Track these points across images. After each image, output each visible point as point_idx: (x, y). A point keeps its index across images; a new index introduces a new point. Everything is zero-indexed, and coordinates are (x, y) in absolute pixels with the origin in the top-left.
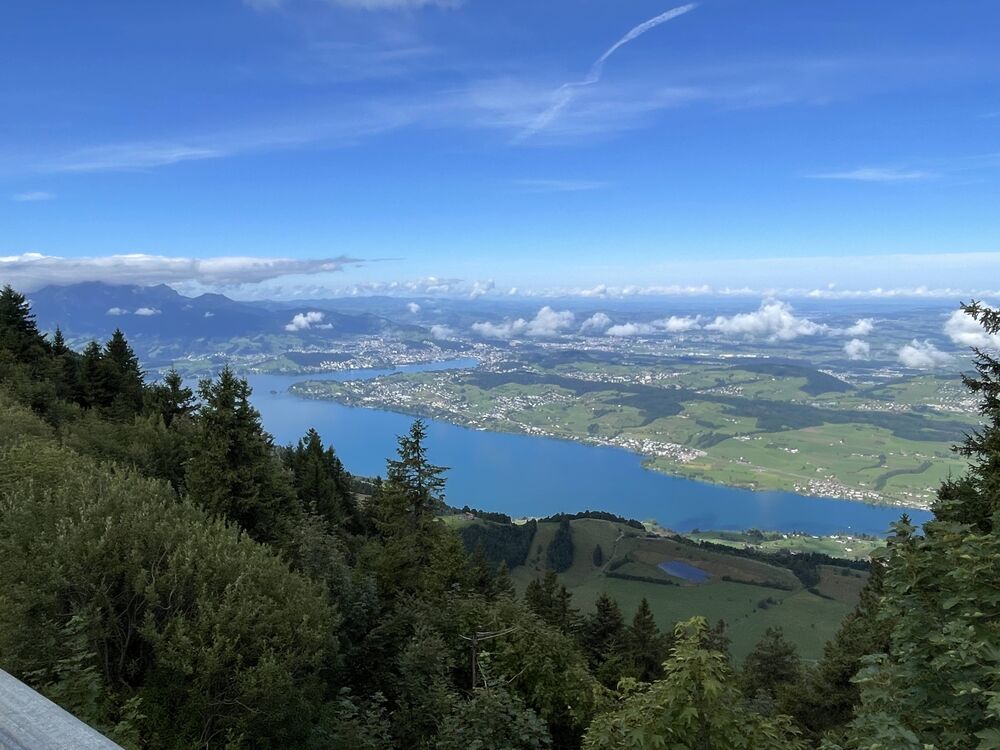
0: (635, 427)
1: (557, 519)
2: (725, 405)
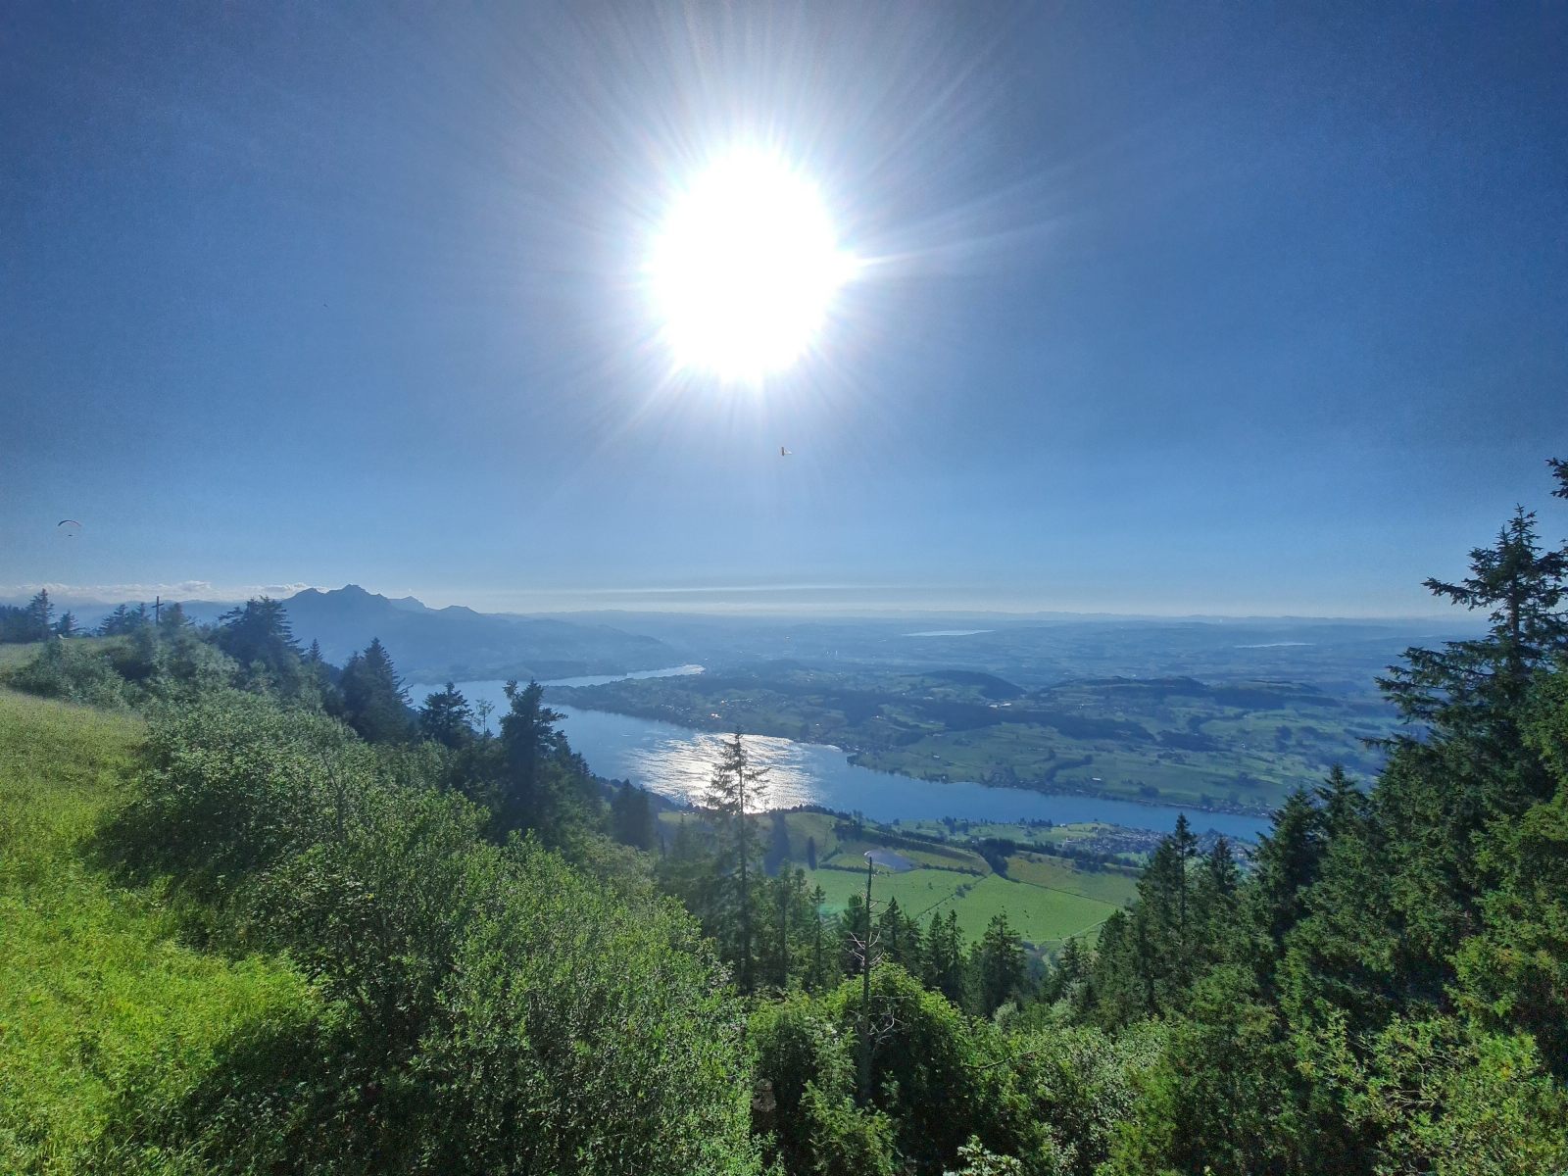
2: (917, 707)
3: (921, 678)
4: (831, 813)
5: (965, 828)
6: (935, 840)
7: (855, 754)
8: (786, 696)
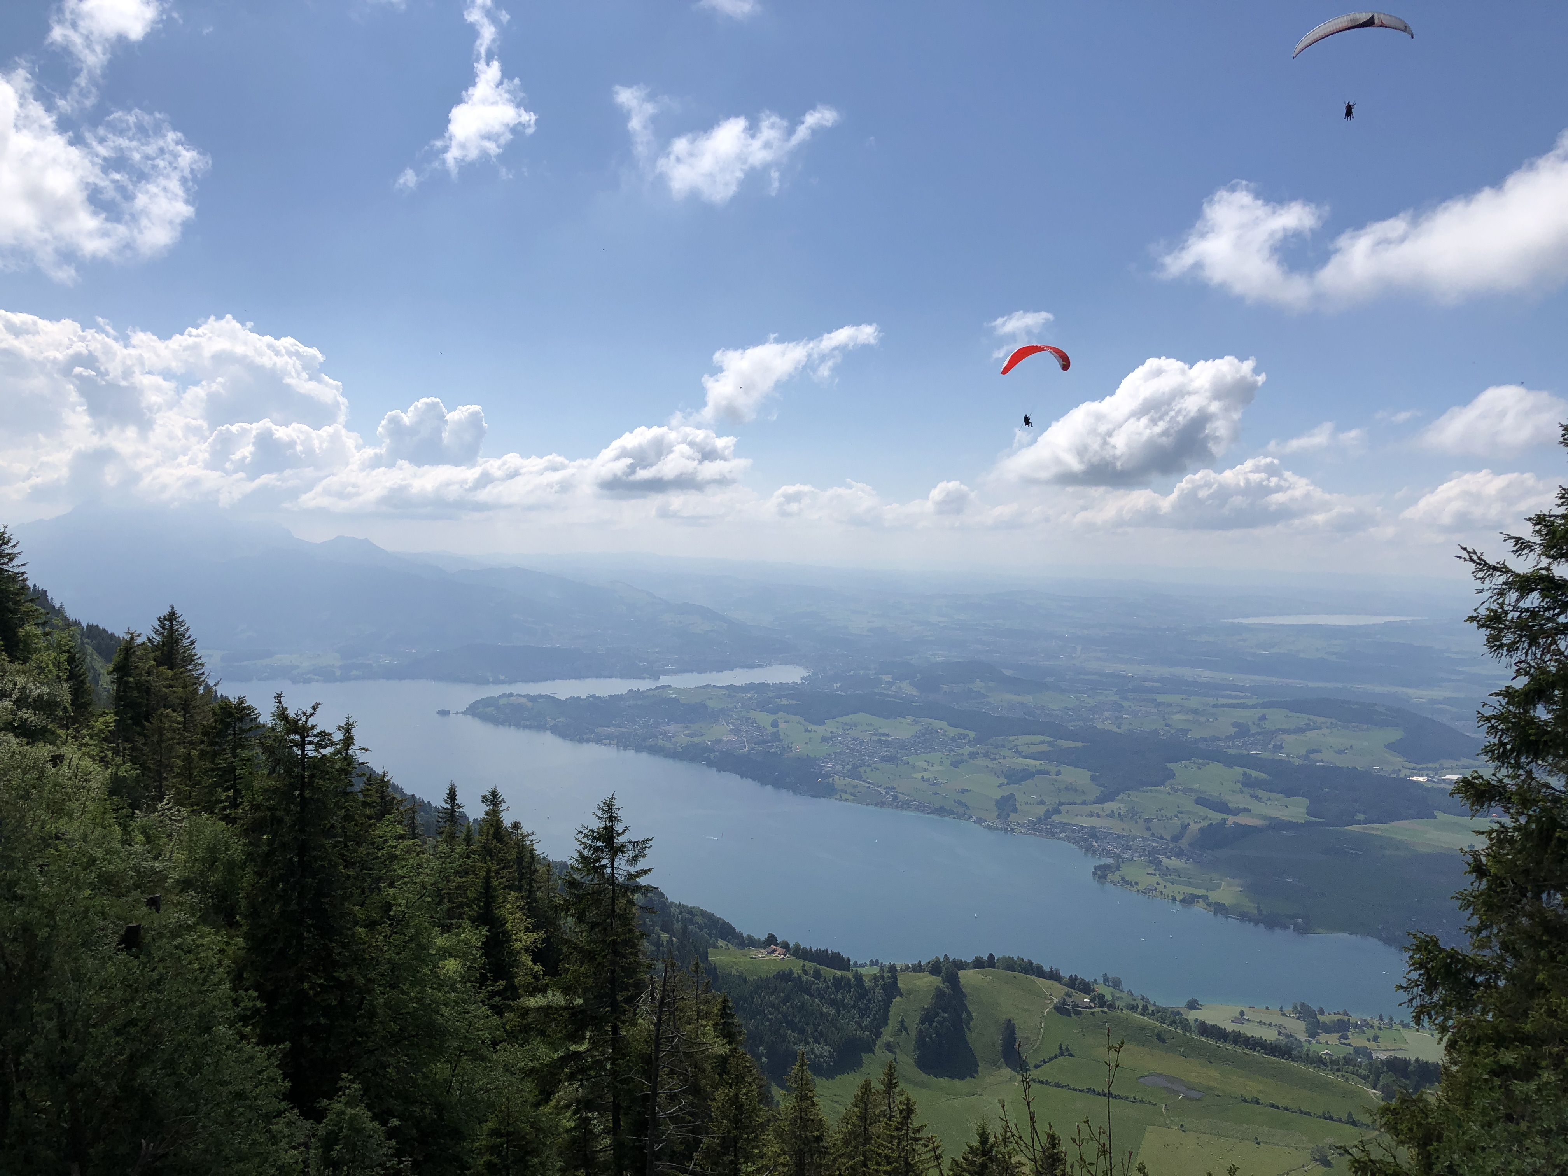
0: (1084, 803)
1: (935, 968)
2: (1249, 771)
3: (1260, 712)
4: (1054, 976)
5: (1342, 1028)
6: (1272, 1049)
7: (1110, 861)
8: (972, 735)
